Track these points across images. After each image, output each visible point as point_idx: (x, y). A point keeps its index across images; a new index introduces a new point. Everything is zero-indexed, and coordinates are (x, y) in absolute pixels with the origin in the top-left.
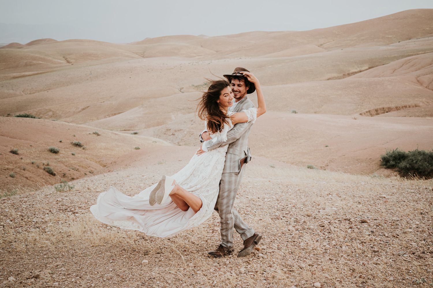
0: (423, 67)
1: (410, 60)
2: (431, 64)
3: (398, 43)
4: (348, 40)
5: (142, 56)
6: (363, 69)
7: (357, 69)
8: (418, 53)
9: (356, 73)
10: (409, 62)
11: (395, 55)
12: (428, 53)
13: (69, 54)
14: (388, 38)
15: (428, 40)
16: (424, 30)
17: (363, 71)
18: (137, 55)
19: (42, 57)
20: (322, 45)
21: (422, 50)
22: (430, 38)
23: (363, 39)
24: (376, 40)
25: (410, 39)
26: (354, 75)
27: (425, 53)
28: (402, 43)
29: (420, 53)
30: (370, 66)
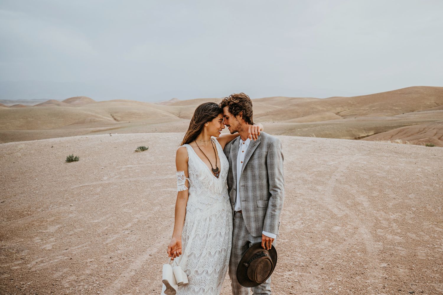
0: (412, 135)
1: (404, 129)
2: (418, 133)
3: (402, 115)
4: (361, 110)
5: (178, 116)
6: (370, 134)
7: (365, 134)
8: (412, 124)
9: (364, 137)
10: (403, 131)
11: (395, 125)
12: (418, 124)
13: (116, 113)
14: (396, 109)
15: (426, 113)
16: (425, 104)
17: (370, 136)
18: (174, 115)
19: (94, 114)
20: (338, 113)
21: (415, 122)
22: (428, 112)
23: (374, 110)
24: (384, 111)
25: (413, 112)
26: (363, 138)
27: (417, 124)
28: (406, 114)
29: (413, 124)
30: (375, 133)
